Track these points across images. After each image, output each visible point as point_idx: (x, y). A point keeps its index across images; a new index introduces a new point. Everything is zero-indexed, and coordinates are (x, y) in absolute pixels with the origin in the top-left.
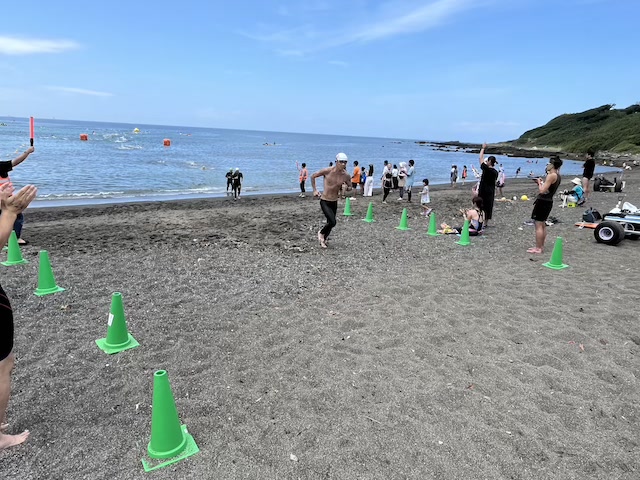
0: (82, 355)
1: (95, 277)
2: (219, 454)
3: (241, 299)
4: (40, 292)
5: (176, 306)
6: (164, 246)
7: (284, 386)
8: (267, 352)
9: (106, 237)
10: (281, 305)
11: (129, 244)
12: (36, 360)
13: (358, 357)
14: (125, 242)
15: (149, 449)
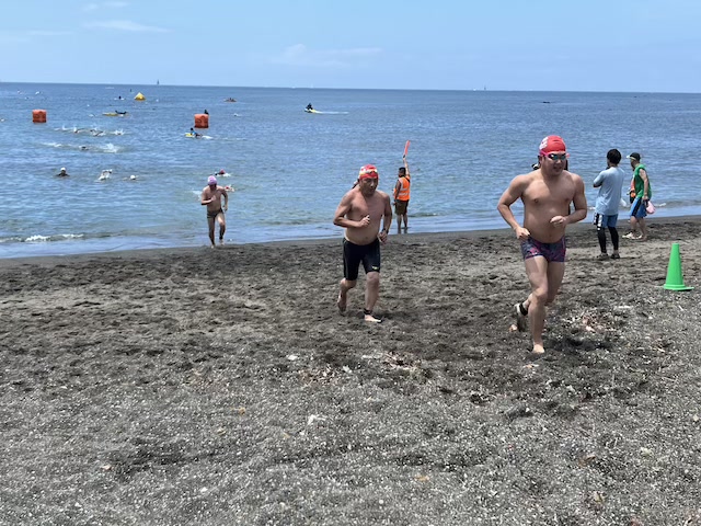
6: (217, 376)
9: (79, 347)
11: (134, 365)
14: (124, 359)
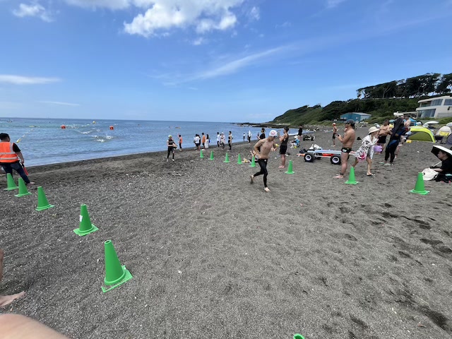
0: (65, 239)
1: (72, 198)
2: (142, 277)
3: (152, 201)
4: (39, 209)
5: (118, 208)
6: (110, 179)
7: (174, 239)
8: (165, 224)
9: (78, 177)
10: (172, 202)
11: (91, 179)
12: (37, 245)
13: (209, 221)
14: (89, 178)
15: (105, 281)
